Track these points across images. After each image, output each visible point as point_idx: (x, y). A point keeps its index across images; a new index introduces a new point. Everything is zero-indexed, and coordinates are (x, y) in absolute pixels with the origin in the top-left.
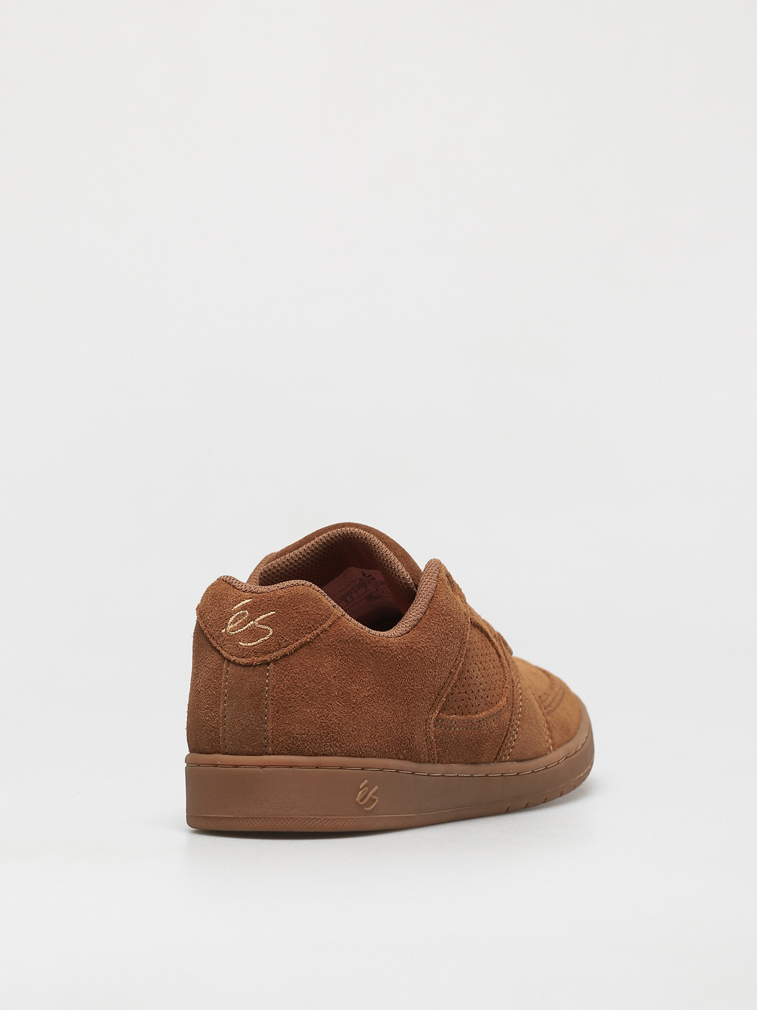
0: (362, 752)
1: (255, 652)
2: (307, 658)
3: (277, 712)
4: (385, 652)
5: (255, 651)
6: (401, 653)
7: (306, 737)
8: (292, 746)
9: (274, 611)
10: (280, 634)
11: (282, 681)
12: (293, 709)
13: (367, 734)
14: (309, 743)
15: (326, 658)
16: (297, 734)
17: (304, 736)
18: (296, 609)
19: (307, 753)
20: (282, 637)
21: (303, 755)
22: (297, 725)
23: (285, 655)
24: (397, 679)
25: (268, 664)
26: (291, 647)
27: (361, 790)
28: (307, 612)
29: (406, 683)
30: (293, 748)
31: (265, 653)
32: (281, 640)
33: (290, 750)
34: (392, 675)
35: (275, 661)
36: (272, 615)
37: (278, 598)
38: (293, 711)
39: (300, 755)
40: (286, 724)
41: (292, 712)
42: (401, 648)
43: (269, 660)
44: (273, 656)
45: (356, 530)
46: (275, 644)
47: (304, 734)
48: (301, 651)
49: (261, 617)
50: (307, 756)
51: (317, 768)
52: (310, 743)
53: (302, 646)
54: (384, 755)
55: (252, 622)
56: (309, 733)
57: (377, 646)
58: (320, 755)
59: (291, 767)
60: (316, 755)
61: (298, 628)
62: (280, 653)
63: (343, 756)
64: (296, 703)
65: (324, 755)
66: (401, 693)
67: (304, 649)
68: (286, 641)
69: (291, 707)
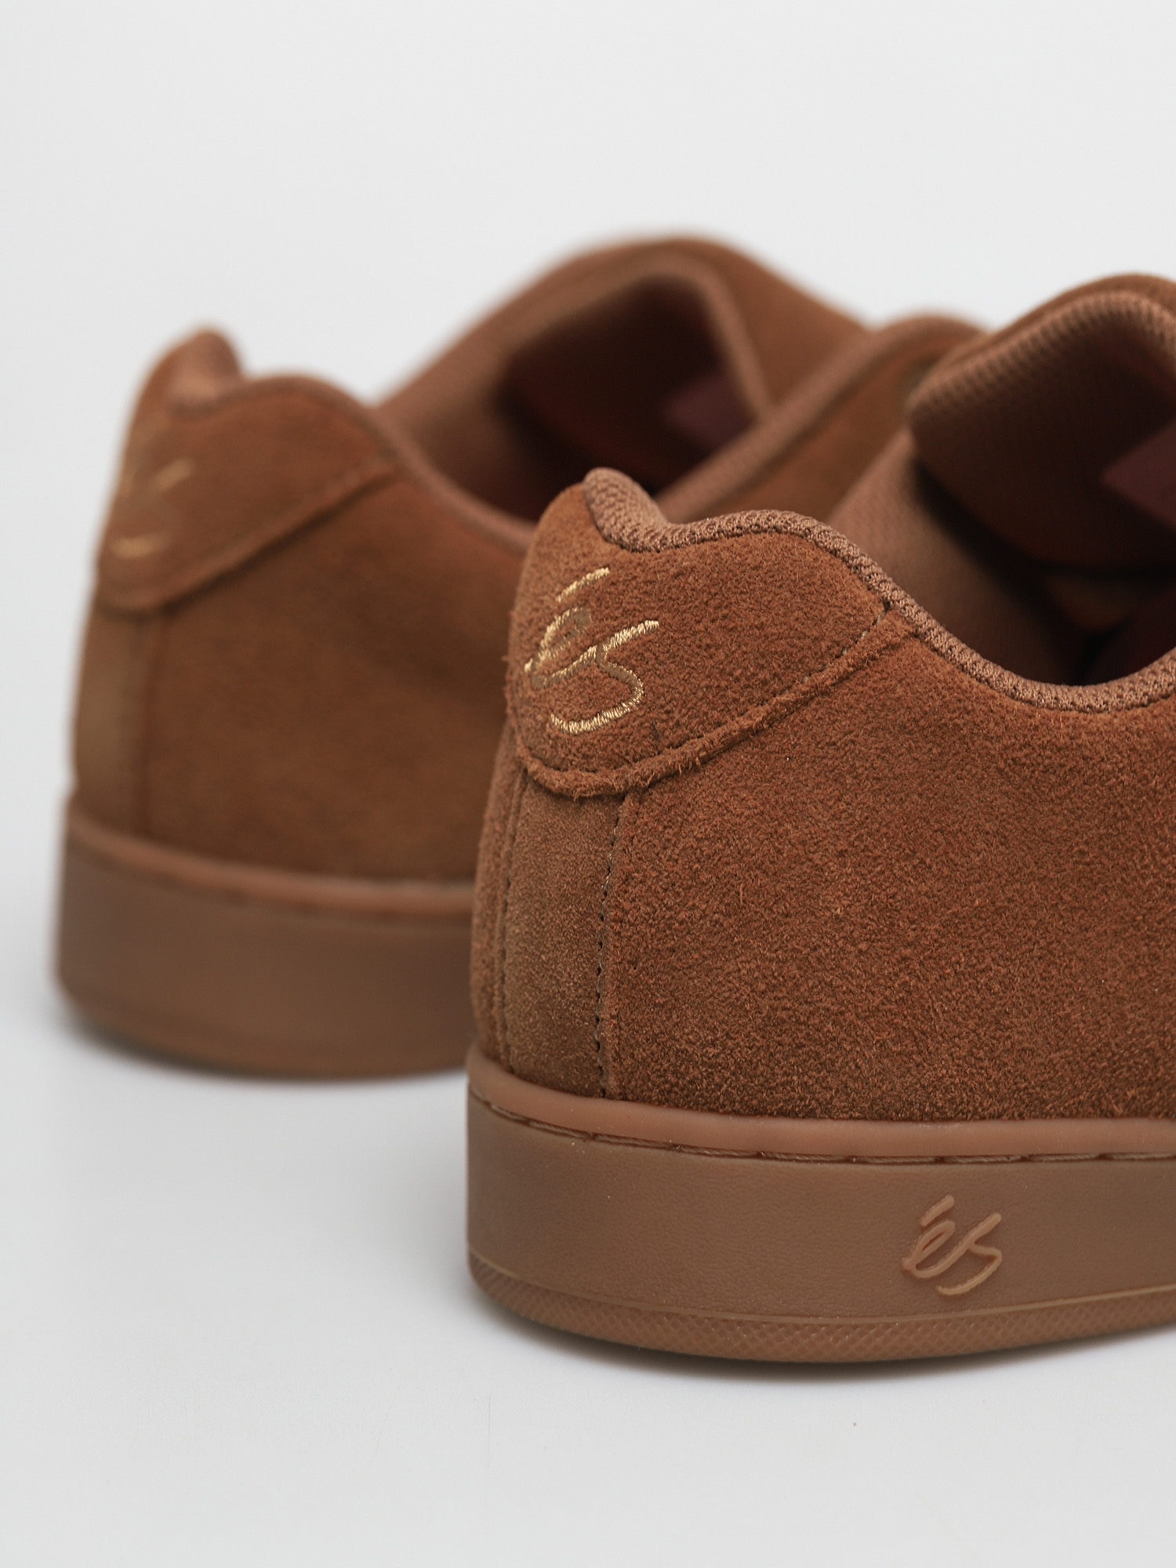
0: (932, 1105)
1: (585, 756)
2: (745, 787)
3: (633, 963)
4: (1062, 766)
5: (586, 752)
6: (1131, 764)
7: (716, 1056)
8: (673, 1080)
9: (656, 619)
10: (662, 701)
11: (652, 861)
12: (679, 960)
13: (956, 1045)
14: (727, 1074)
15: (818, 785)
16: (689, 1042)
17: (712, 1051)
18: (725, 617)
19: (723, 1106)
20: (668, 712)
21: (711, 1110)
22: (689, 1013)
23: (671, 775)
24: (1107, 855)
25: (620, 798)
26: (693, 748)
27: (924, 1229)
28: (761, 627)
29: (1146, 867)
30: (677, 1084)
31: (614, 763)
32: (663, 721)
33: (669, 1092)
34: (1087, 843)
35: (641, 791)
36: (650, 631)
37: (676, 576)
38: (679, 965)
39: (702, 1110)
40: (655, 1005)
41: (675, 969)
42: (1133, 749)
43: (619, 786)
44: (632, 773)
45: (1145, 303)
46: (643, 732)
47: (714, 1045)
48: (726, 762)
49: (623, 636)
50: (726, 1113)
51: (758, 1156)
52: (733, 1074)
53: (731, 745)
54: (1034, 1108)
55: (592, 650)
56: (730, 1043)
57: (1028, 744)
58: (771, 1115)
59: (672, 1147)
60: (758, 1112)
61: (723, 684)
62: (653, 766)
63: (858, 1119)
64: (688, 938)
65: (783, 1114)
66: (1124, 900)
67: (741, 755)
68: (678, 724)
69: (672, 950)
